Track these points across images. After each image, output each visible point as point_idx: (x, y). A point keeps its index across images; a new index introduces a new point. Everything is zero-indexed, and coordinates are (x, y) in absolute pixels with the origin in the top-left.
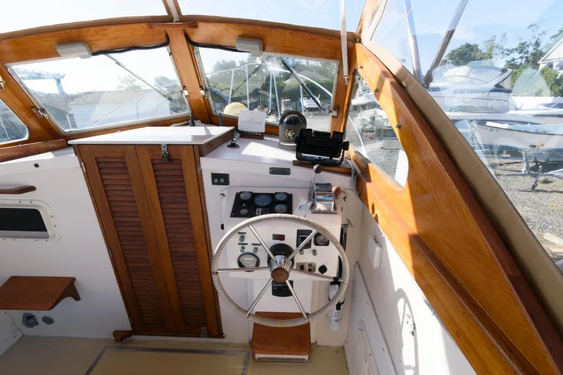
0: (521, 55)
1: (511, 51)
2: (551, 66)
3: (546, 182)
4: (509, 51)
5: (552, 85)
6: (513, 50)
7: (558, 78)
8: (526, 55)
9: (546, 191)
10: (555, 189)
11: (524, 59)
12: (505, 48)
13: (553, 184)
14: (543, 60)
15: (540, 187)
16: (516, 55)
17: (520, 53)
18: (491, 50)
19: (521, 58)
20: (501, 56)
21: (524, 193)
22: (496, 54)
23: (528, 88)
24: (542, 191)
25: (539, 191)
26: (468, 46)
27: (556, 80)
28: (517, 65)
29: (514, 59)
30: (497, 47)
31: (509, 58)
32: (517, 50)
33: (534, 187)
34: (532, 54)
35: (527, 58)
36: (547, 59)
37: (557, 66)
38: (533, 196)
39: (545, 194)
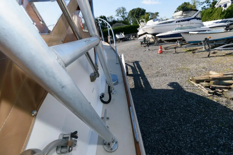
0: (208, 4)
1: (203, 3)
2: (220, 6)
3: (214, 53)
4: (202, 3)
5: (221, 14)
6: (204, 2)
7: (223, 11)
8: (210, 4)
9: (214, 57)
10: (218, 55)
11: (209, 6)
12: (200, 2)
13: (217, 53)
14: (217, 5)
15: (211, 55)
16: (205, 4)
17: (207, 3)
18: (194, 3)
19: (208, 5)
20: (199, 6)
21: (205, 58)
22: (197, 5)
23: (210, 17)
24: (212, 57)
25: (210, 57)
26: (185, 3)
27: (222, 12)
28: (206, 9)
29: (204, 6)
30: (197, 2)
31: (202, 6)
32: (205, 2)
33: (209, 55)
34: (212, 3)
35: (210, 5)
36: (219, 4)
37: (223, 6)
38: (208, 59)
39: (213, 58)
